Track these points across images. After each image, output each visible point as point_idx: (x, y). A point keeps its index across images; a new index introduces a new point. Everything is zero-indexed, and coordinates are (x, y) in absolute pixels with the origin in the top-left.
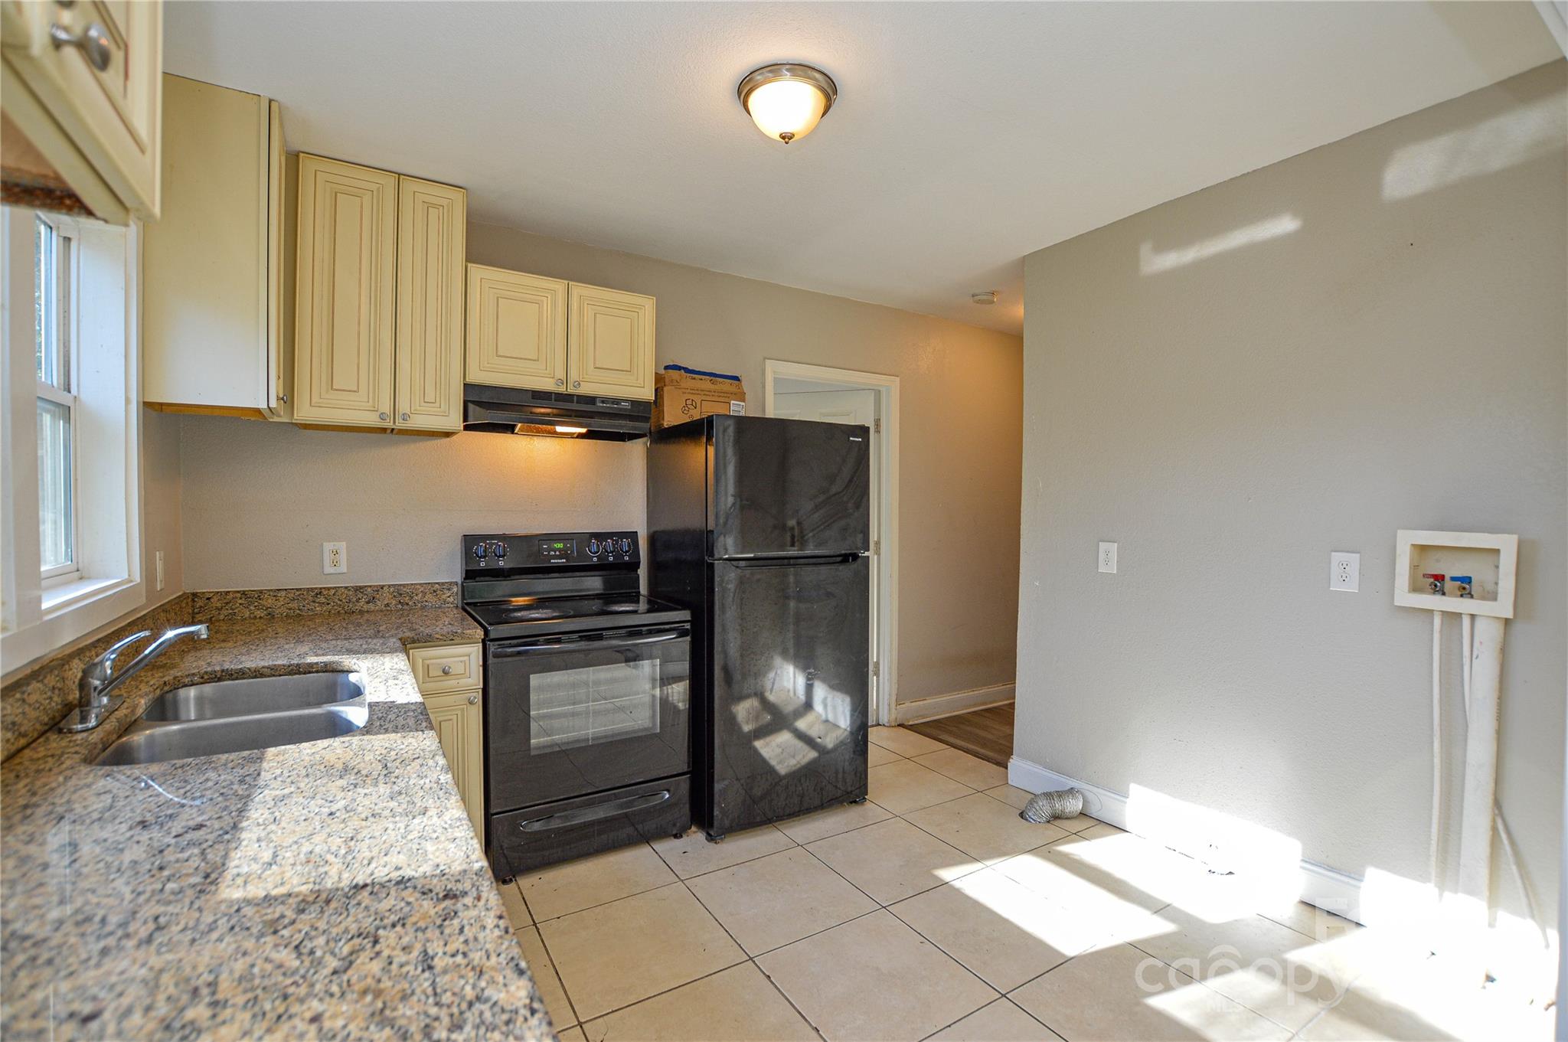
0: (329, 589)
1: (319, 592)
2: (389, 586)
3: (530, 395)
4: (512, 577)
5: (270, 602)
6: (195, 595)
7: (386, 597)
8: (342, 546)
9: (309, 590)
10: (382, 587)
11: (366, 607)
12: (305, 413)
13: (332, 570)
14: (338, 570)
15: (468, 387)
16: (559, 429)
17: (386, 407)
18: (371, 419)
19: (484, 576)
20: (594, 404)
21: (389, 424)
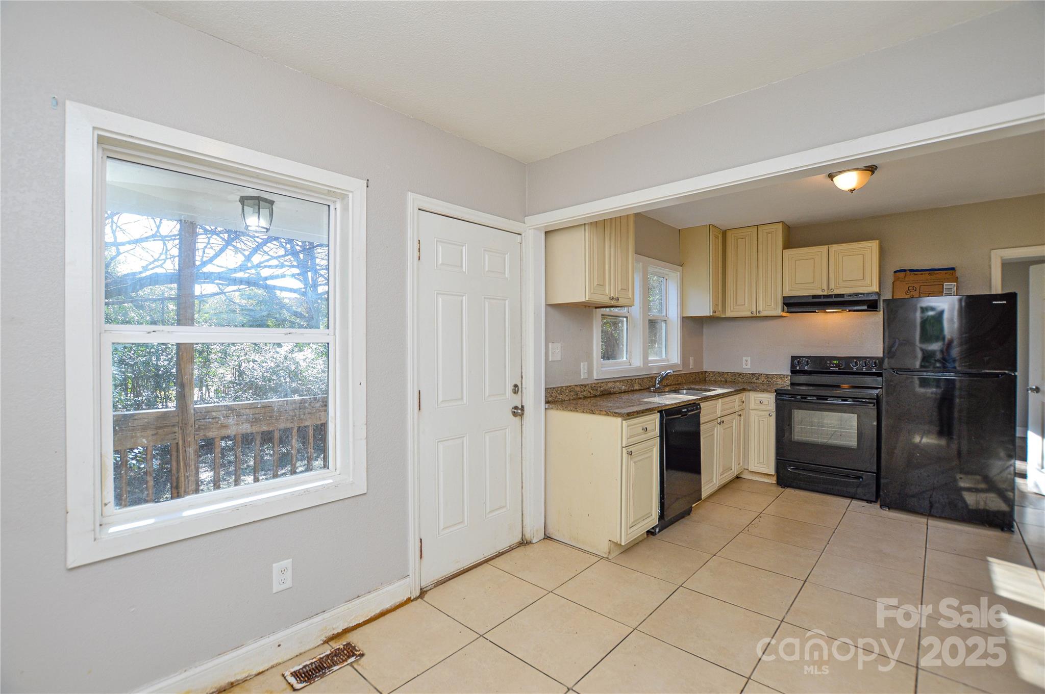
0: (743, 373)
1: (740, 374)
2: (764, 374)
3: (811, 298)
4: (813, 375)
5: (726, 376)
6: (706, 372)
7: (762, 379)
8: (749, 359)
9: (737, 373)
10: (761, 374)
11: (756, 381)
12: (729, 314)
13: (746, 367)
14: (747, 367)
15: (784, 298)
16: (827, 311)
17: (754, 310)
18: (748, 314)
19: (800, 373)
20: (843, 297)
21: (755, 315)
